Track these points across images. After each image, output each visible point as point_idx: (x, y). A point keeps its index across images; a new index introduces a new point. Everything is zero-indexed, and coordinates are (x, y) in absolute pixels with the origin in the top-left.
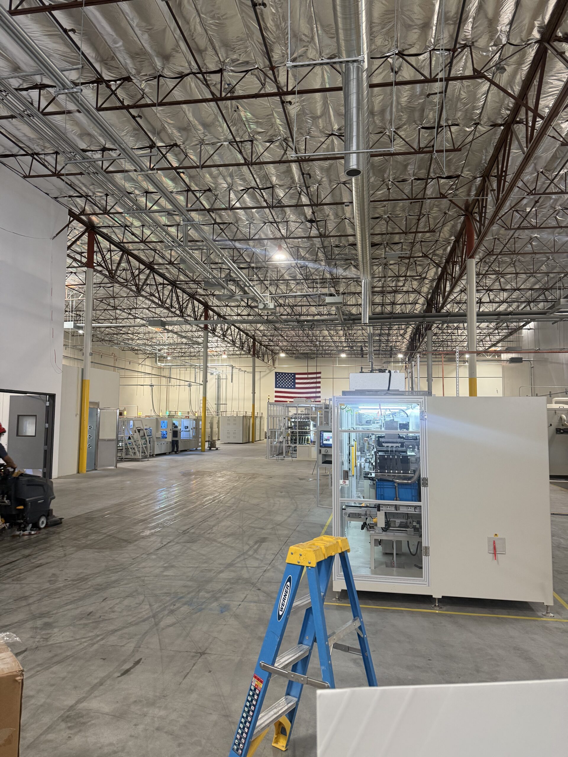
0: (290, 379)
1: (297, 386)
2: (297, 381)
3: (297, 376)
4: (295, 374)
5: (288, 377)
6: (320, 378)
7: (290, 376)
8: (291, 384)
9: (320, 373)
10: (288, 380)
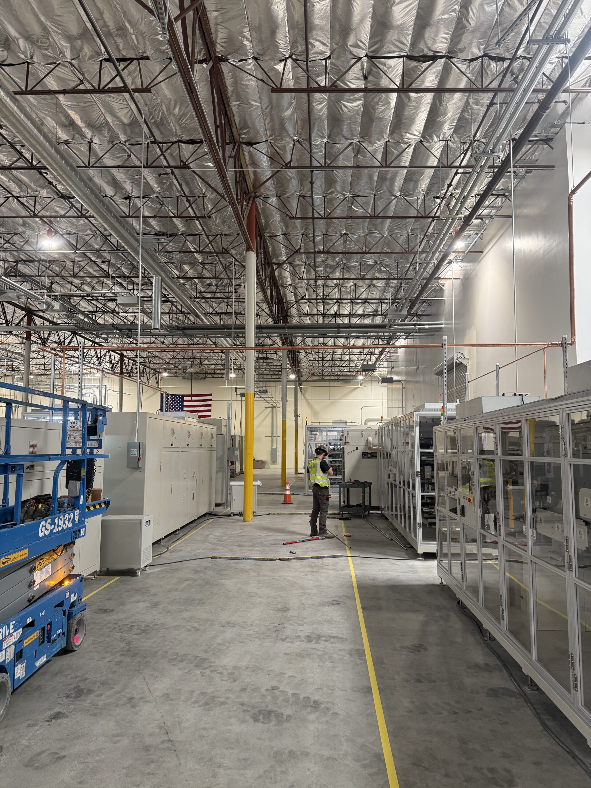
0: (177, 401)
1: (185, 409)
2: (185, 404)
3: (185, 398)
4: (183, 396)
5: (175, 400)
6: (210, 400)
7: (177, 398)
8: (179, 407)
9: (211, 395)
10: (175, 403)
